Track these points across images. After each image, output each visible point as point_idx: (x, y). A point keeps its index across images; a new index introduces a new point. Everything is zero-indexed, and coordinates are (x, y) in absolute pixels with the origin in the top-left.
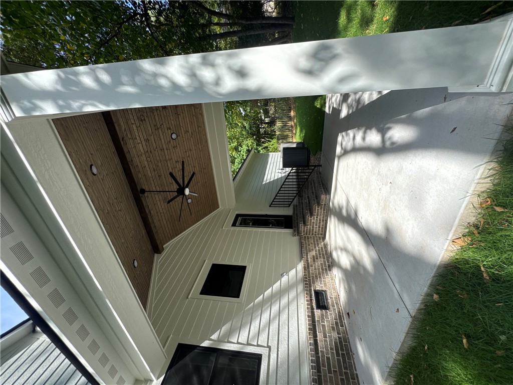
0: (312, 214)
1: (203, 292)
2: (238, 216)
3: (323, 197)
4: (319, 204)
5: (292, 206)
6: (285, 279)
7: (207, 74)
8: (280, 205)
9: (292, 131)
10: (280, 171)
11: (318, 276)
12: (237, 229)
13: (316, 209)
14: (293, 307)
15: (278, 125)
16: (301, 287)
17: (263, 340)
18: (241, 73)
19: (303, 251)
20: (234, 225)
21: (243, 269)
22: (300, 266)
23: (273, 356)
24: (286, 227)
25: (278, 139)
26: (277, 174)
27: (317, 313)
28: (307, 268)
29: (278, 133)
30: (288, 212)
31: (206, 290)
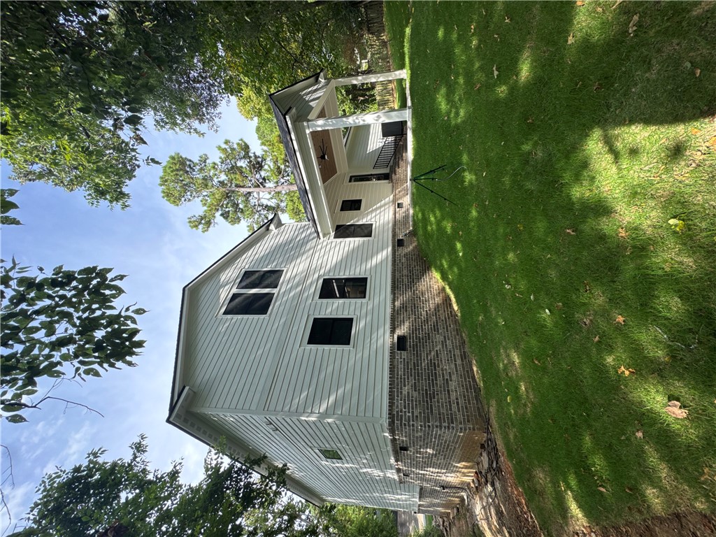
0: (399, 167)
1: (341, 210)
2: (351, 177)
3: (404, 154)
4: (402, 160)
5: (389, 167)
6: (383, 201)
7: (357, 121)
8: (380, 167)
9: (393, 95)
10: (381, 141)
11: (400, 198)
12: (353, 183)
13: (401, 162)
14: (387, 210)
15: (377, 88)
16: (391, 204)
17: (373, 220)
18: (364, 121)
19: (393, 188)
20: (350, 181)
21: (361, 200)
22: (392, 197)
23: (378, 224)
24: (384, 179)
25: (379, 105)
26: (378, 144)
27: (397, 210)
28: (395, 196)
29: (378, 98)
30: (386, 171)
31: (342, 209)
